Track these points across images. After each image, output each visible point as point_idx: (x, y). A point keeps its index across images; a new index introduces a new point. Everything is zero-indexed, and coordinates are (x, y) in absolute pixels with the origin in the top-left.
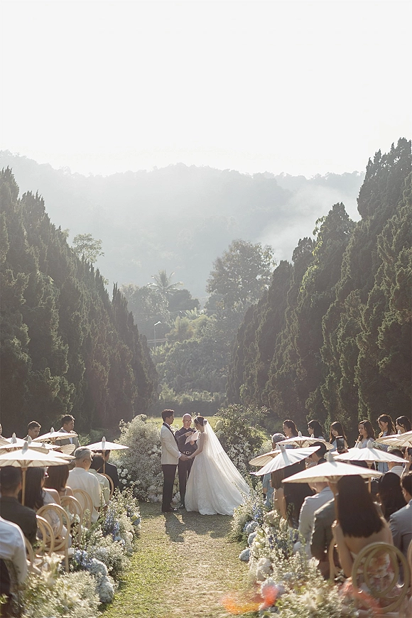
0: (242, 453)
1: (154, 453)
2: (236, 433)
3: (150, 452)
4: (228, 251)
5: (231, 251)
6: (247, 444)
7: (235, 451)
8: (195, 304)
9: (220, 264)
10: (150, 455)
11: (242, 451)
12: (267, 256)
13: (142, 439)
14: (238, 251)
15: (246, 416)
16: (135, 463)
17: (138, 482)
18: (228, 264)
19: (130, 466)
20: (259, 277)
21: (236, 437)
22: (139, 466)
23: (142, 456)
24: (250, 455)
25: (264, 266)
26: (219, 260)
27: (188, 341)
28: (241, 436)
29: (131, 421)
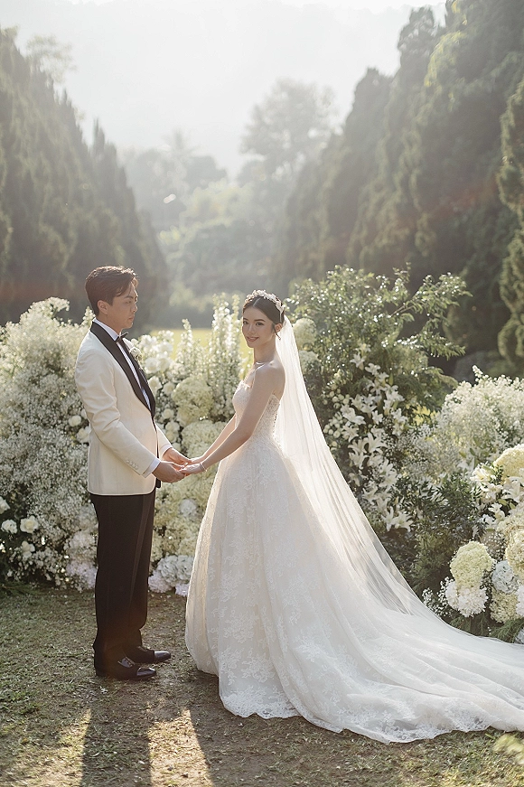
0: (380, 426)
2: (358, 361)
3: (75, 421)
4: (270, 94)
5: (274, 93)
6: (394, 396)
7: (359, 420)
8: (222, 174)
9: (258, 114)
10: (73, 430)
11: (378, 418)
13: (51, 380)
14: (285, 94)
15: (388, 307)
16: (24, 457)
17: (29, 524)
18: (270, 113)
21: (361, 374)
22: (35, 468)
23: (48, 435)
24: (405, 432)
25: (320, 116)
26: (257, 108)
28: (373, 368)
29: (16, 320)
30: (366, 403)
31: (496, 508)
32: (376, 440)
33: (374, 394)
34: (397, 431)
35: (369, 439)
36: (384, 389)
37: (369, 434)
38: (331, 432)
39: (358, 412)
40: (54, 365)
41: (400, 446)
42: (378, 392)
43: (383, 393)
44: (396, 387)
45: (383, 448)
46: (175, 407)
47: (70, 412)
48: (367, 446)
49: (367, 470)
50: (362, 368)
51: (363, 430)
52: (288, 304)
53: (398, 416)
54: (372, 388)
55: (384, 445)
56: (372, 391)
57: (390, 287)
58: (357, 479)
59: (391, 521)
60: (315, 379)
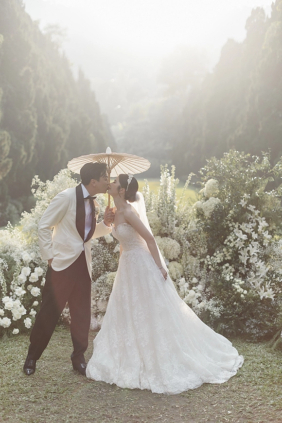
0: (256, 240)
2: (243, 203)
6: (263, 224)
7: (244, 237)
11: (255, 236)
15: (259, 173)
21: (245, 210)
24: (270, 244)
28: (252, 208)
29: (52, 180)
30: (248, 227)
32: (254, 249)
33: (252, 222)
34: (266, 243)
35: (250, 248)
36: (258, 219)
37: (250, 245)
38: (228, 243)
39: (244, 233)
41: (267, 251)
42: (254, 221)
43: (257, 222)
44: (264, 218)
45: (258, 253)
48: (248, 252)
49: (249, 265)
50: (245, 207)
52: (203, 171)
53: (267, 235)
54: (251, 218)
55: (258, 251)
56: (251, 220)
57: (260, 162)
58: (243, 270)
59: (263, 294)
60: (219, 214)
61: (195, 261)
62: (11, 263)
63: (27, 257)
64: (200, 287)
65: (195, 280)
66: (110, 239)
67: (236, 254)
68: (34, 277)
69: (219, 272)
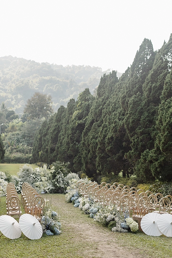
0: (61, 177)
1: (31, 177)
2: (59, 171)
3: (30, 176)
4: (33, 96)
5: (34, 96)
6: (63, 174)
8: (17, 117)
12: (49, 99)
13: (28, 172)
14: (37, 97)
18: (33, 102)
19: (23, 181)
20: (45, 108)
21: (59, 172)
25: (47, 103)
26: (29, 100)
27: (15, 133)
28: (61, 172)
30: (60, 175)
31: (71, 184)
32: (61, 179)
40: (28, 170)
41: (63, 179)
46: (40, 175)
47: (29, 176)
49: (60, 182)
51: (59, 178)
53: (63, 176)
57: (63, 163)
58: (59, 182)
59: (62, 186)
60: (55, 173)
61: (50, 181)
62: (17, 181)
63: (20, 180)
64: (51, 185)
65: (50, 184)
66: (35, 177)
67: (58, 179)
68: (21, 184)
69: (54, 183)
